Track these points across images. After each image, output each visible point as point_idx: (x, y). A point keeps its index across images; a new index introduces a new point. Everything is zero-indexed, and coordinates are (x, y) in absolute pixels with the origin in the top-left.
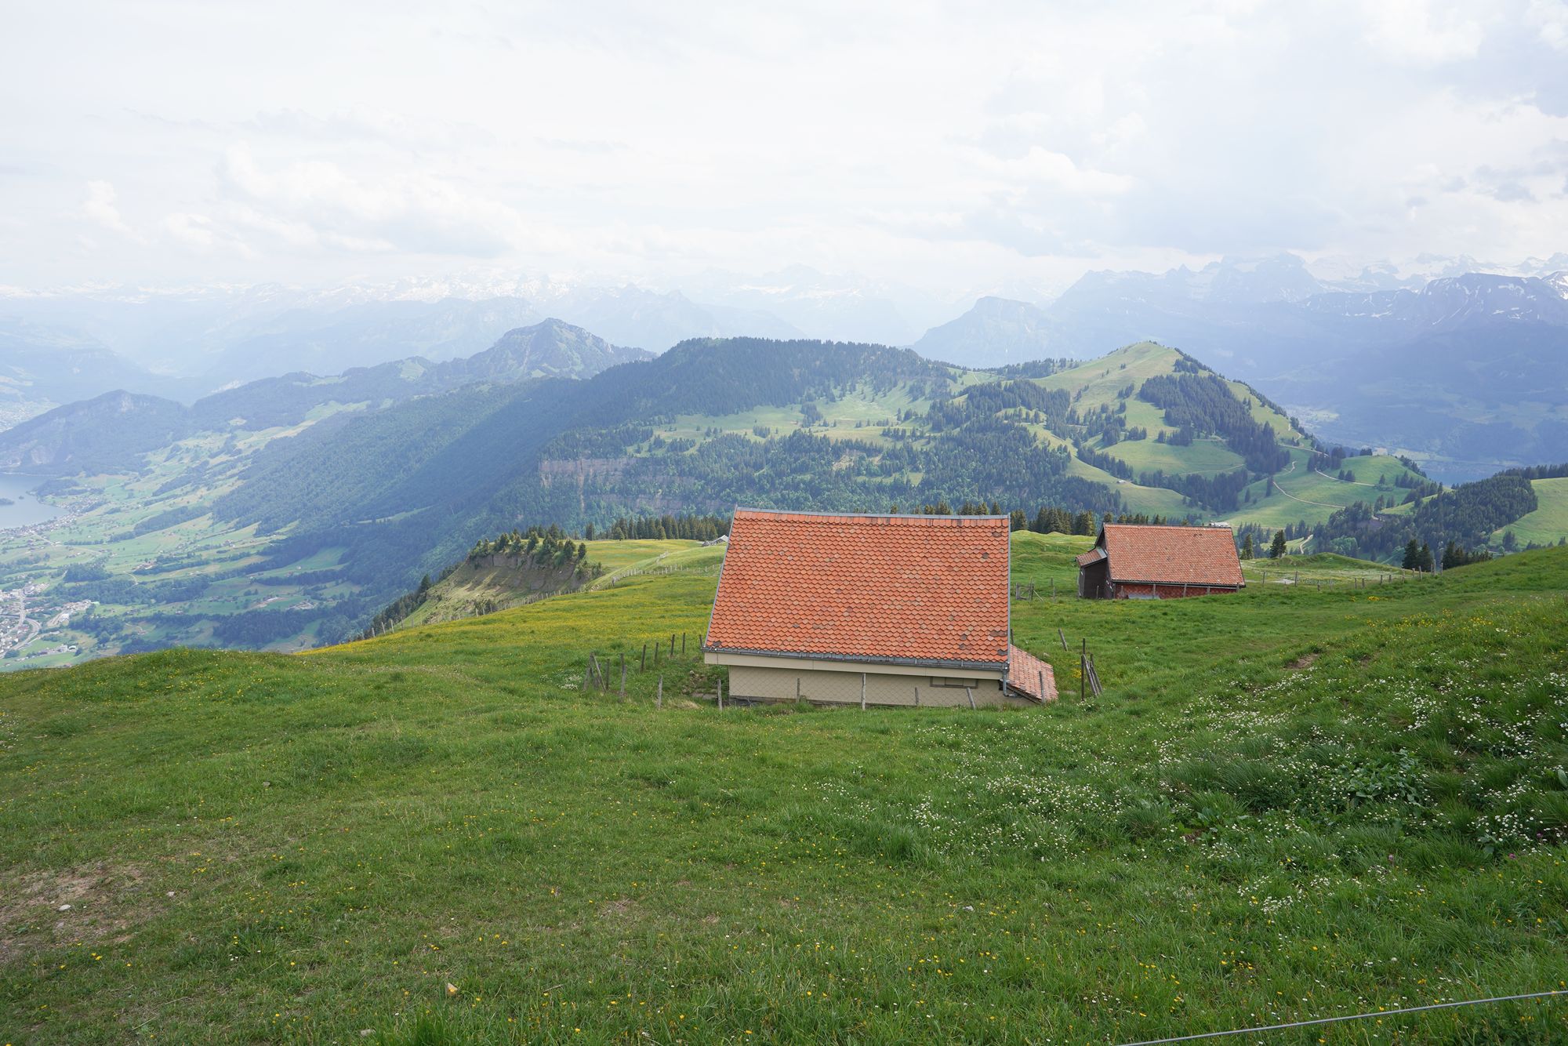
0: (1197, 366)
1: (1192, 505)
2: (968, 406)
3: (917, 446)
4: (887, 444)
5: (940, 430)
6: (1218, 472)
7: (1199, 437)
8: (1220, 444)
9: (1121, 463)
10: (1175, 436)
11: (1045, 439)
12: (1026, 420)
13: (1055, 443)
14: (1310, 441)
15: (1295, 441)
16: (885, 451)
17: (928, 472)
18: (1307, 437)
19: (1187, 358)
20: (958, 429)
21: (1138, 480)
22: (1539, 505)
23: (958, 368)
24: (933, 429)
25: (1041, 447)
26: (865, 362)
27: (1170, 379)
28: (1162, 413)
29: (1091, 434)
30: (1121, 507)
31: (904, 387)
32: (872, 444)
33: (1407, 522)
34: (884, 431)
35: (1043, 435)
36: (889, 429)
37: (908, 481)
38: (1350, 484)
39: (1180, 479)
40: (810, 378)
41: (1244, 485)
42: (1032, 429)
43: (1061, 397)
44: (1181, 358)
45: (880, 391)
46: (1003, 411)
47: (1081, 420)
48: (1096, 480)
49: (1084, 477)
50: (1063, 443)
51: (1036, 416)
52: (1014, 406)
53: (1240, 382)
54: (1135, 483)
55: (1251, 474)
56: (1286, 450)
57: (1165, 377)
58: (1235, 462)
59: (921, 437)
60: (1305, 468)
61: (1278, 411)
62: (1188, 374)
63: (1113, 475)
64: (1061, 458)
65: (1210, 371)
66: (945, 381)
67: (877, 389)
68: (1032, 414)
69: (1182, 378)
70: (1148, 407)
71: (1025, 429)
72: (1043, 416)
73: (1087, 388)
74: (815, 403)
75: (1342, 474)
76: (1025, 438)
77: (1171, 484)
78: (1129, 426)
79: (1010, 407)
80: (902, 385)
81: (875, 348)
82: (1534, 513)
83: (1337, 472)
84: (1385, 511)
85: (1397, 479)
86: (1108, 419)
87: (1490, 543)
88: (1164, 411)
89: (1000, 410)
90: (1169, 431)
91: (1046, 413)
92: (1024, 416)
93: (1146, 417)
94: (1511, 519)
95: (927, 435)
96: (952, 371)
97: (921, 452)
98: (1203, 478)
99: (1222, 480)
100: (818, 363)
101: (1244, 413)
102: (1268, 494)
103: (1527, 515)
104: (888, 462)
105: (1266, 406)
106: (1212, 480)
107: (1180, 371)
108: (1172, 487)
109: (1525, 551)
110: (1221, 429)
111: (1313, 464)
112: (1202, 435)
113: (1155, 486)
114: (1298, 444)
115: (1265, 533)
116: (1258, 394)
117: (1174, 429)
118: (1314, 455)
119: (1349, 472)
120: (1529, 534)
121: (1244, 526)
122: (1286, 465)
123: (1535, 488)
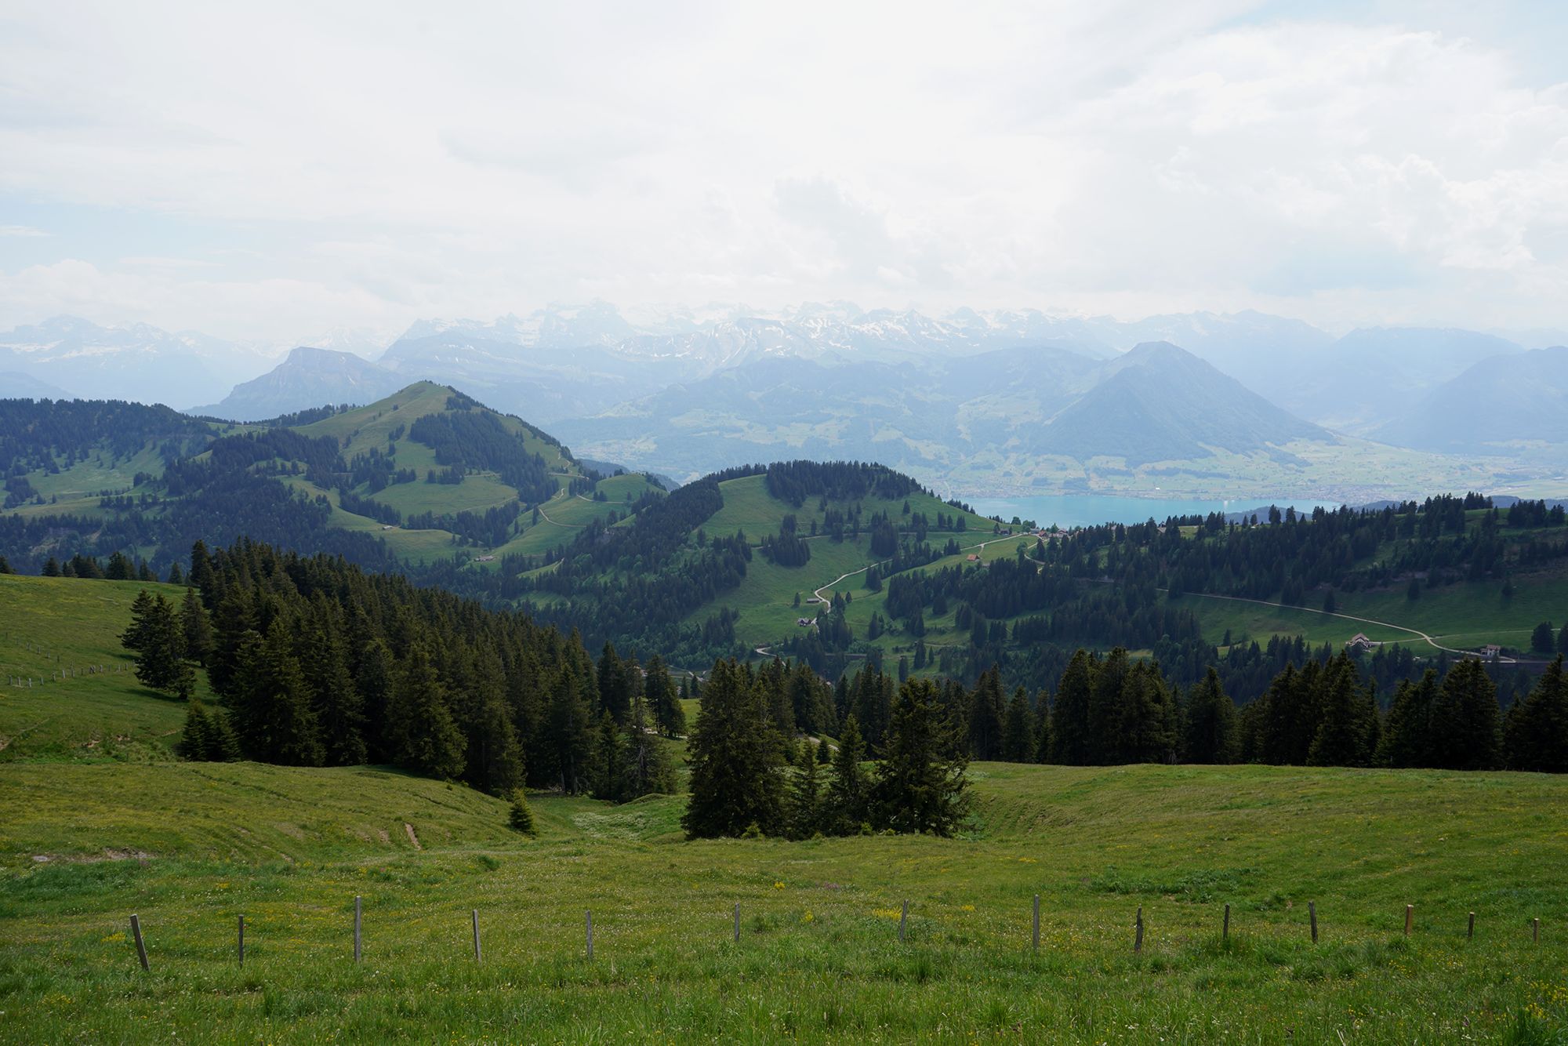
0: (468, 402)
1: (462, 542)
2: (213, 462)
3: (149, 515)
4: (108, 517)
5: (180, 493)
6: (489, 507)
7: (471, 473)
8: (493, 478)
9: (388, 508)
10: (445, 474)
11: (303, 491)
12: (284, 471)
13: (313, 492)
14: (577, 467)
15: (565, 469)
16: (105, 524)
17: (164, 544)
18: (577, 463)
19: (460, 395)
20: (201, 490)
21: (406, 523)
22: (725, 503)
23: (225, 422)
24: (171, 493)
25: (296, 499)
26: (99, 422)
27: (441, 417)
28: (433, 452)
29: (358, 480)
30: (387, 555)
31: (154, 448)
32: (84, 518)
33: (629, 532)
34: (103, 501)
35: (302, 487)
36: (109, 499)
37: (137, 557)
38: (604, 503)
39: (451, 518)
40: (19, 446)
41: (516, 517)
42: (286, 482)
43: (328, 445)
44: (453, 395)
45: (121, 455)
46: (255, 465)
47: (349, 466)
48: (357, 529)
49: (346, 528)
50: (322, 493)
51: (294, 466)
52: (267, 457)
53: (512, 416)
54: (403, 527)
55: (523, 505)
56: (554, 478)
57: (436, 415)
58: (510, 494)
59: (155, 503)
60: (568, 494)
61: (551, 441)
62: (460, 412)
63: (380, 522)
64: (319, 510)
65: (483, 406)
66: (204, 438)
67: (118, 454)
68: (288, 465)
69: (454, 416)
70: (419, 447)
71: (278, 483)
72: (302, 466)
73: (357, 433)
74: (28, 476)
75: (596, 494)
76: (281, 493)
77: (442, 524)
78: (397, 469)
79: (262, 459)
80: (151, 446)
81: (113, 404)
82: (721, 511)
83: (592, 495)
84: (620, 524)
85: (629, 497)
86: (376, 462)
87: (689, 542)
88: (434, 450)
89: (251, 464)
90: (438, 470)
91: (307, 462)
92: (280, 468)
93: (416, 458)
94: (704, 519)
95: (162, 500)
96: (213, 426)
97: (155, 522)
98: (473, 514)
99: (493, 514)
100: (30, 427)
101: (515, 446)
102: (535, 522)
103: (717, 513)
104: (109, 538)
105: (538, 438)
106: (483, 515)
107: (452, 409)
108: (441, 527)
109: (712, 546)
110: (494, 464)
111: (576, 488)
112: (475, 471)
113: (425, 529)
114: (567, 472)
115: (527, 562)
116: (531, 427)
117: (445, 467)
118: (575, 480)
119: (602, 492)
120: (716, 529)
121: (506, 557)
122: (555, 492)
123: (721, 489)
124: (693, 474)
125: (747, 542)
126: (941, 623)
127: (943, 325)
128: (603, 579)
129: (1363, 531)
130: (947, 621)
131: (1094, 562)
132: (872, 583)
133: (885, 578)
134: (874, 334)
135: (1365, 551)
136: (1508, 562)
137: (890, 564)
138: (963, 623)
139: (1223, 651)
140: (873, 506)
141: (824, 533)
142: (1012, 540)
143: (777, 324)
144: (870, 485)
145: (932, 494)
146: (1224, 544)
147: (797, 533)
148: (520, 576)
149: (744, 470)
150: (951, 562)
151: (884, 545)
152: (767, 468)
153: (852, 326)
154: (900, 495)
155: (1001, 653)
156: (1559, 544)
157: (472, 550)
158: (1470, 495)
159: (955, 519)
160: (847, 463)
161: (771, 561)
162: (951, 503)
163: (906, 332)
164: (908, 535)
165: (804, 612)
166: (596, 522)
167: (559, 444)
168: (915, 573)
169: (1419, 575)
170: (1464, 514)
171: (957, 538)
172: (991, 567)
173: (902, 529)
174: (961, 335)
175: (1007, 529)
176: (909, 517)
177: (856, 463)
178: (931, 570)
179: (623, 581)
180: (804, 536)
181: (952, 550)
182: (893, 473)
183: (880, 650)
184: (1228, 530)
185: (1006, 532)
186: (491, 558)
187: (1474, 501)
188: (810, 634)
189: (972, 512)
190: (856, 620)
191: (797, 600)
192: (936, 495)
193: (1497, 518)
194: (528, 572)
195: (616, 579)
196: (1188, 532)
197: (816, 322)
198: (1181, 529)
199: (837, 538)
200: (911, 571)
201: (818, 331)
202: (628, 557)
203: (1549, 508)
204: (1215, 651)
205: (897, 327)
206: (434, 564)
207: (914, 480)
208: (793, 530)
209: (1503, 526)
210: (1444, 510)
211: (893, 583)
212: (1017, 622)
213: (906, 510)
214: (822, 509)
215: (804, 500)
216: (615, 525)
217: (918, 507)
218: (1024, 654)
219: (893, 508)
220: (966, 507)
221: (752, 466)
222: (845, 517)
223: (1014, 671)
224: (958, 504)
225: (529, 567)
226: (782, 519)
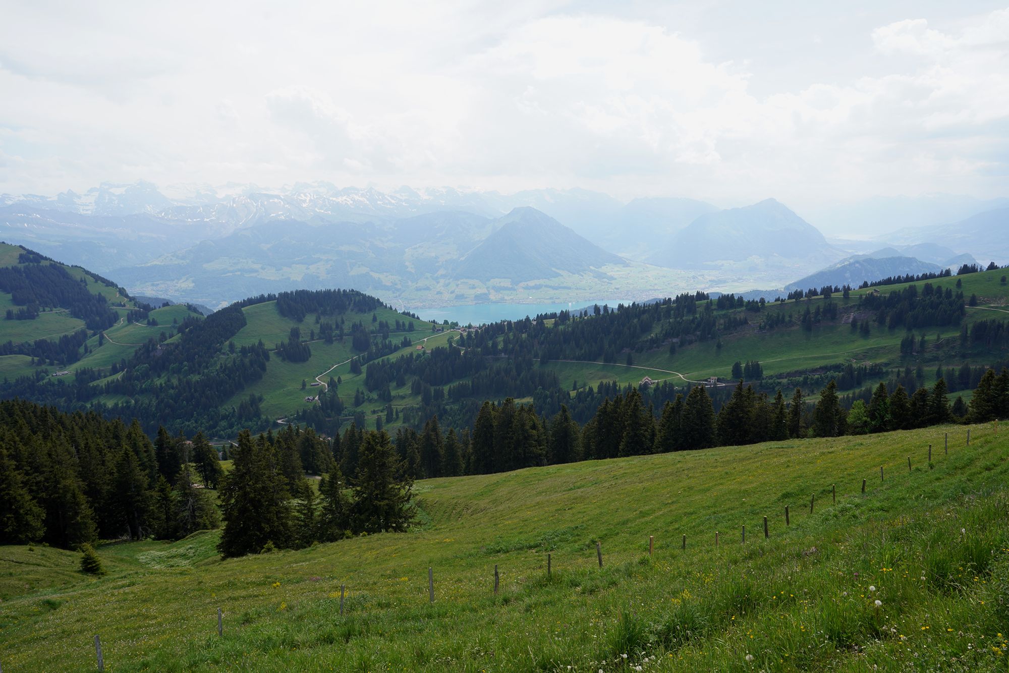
0: (38, 257)
1: (40, 363)
6: (62, 335)
7: (44, 311)
8: (64, 313)
10: (22, 312)
14: (133, 302)
15: (122, 303)
18: (132, 299)
19: (30, 252)
22: (248, 322)
27: (15, 269)
28: (10, 296)
33: (177, 346)
38: (157, 327)
39: (29, 345)
41: (85, 341)
44: (24, 252)
53: (76, 266)
55: (90, 332)
56: (114, 311)
57: (10, 268)
58: (79, 324)
60: (127, 322)
61: (110, 284)
62: (31, 264)
65: (51, 260)
69: (26, 268)
75: (149, 321)
77: (22, 350)
82: (245, 327)
83: (146, 322)
84: (169, 341)
85: (175, 322)
87: (223, 351)
88: (11, 294)
90: (15, 309)
94: (233, 334)
98: (49, 341)
99: (65, 340)
101: (80, 288)
102: (101, 344)
103: (242, 329)
105: (99, 282)
106: (57, 342)
107: (24, 263)
108: (21, 352)
109: (241, 352)
110: (64, 303)
111: (132, 317)
112: (47, 309)
113: (7, 354)
114: (124, 306)
115: (96, 374)
116: (93, 274)
117: (21, 307)
118: (132, 312)
119: (153, 319)
120: (242, 341)
121: (79, 371)
122: (115, 322)
123: (244, 312)
124: (223, 302)
125: (266, 348)
126: (402, 391)
127: (392, 197)
128: (159, 382)
129: (645, 317)
130: (406, 390)
131: (495, 345)
132: (355, 369)
133: (363, 365)
134: (346, 204)
135: (646, 328)
136: (718, 329)
137: (366, 356)
138: (416, 391)
139: (573, 394)
140: (352, 318)
141: (320, 338)
142: (444, 335)
143: (278, 197)
144: (349, 304)
145: (391, 308)
146: (570, 329)
147: (301, 339)
148: (91, 384)
149: (260, 298)
150: (406, 351)
151: (360, 344)
152: (277, 296)
153: (331, 198)
154: (370, 310)
155: (442, 407)
156: (742, 317)
157: (49, 368)
158: (698, 293)
159: (407, 324)
160: (332, 290)
161: (284, 360)
162: (404, 313)
163: (368, 202)
164: (377, 336)
165: (310, 392)
166: (151, 341)
167: (116, 286)
168: (383, 361)
169: (675, 340)
170: (695, 304)
171: (410, 336)
172: (432, 353)
173: (372, 332)
174: (404, 204)
175: (440, 328)
176: (377, 324)
177: (339, 290)
178: (393, 357)
179: (175, 382)
180: (306, 341)
181: (407, 343)
182: (364, 296)
183: (362, 413)
184: (571, 320)
185: (440, 330)
186: (67, 373)
187: (701, 296)
188: (315, 407)
189: (418, 318)
190: (345, 394)
191: (304, 385)
192: (394, 309)
193: (712, 305)
194: (98, 381)
195: (169, 381)
196: (549, 323)
197: (306, 196)
198: (545, 321)
199: (329, 341)
200: (380, 360)
201: (308, 201)
202: (177, 364)
203: (736, 298)
204: (569, 394)
205: (361, 199)
206: (17, 381)
207: (378, 300)
208: (298, 338)
209: (715, 309)
210: (686, 303)
211: (369, 369)
212: (450, 386)
213: (375, 319)
214: (317, 322)
215: (304, 317)
216: (166, 342)
217: (382, 317)
218: (456, 407)
219: (367, 318)
220: (413, 316)
221: (266, 295)
222: (334, 327)
223: (450, 418)
224: (408, 314)
225: (99, 377)
226: (290, 330)
